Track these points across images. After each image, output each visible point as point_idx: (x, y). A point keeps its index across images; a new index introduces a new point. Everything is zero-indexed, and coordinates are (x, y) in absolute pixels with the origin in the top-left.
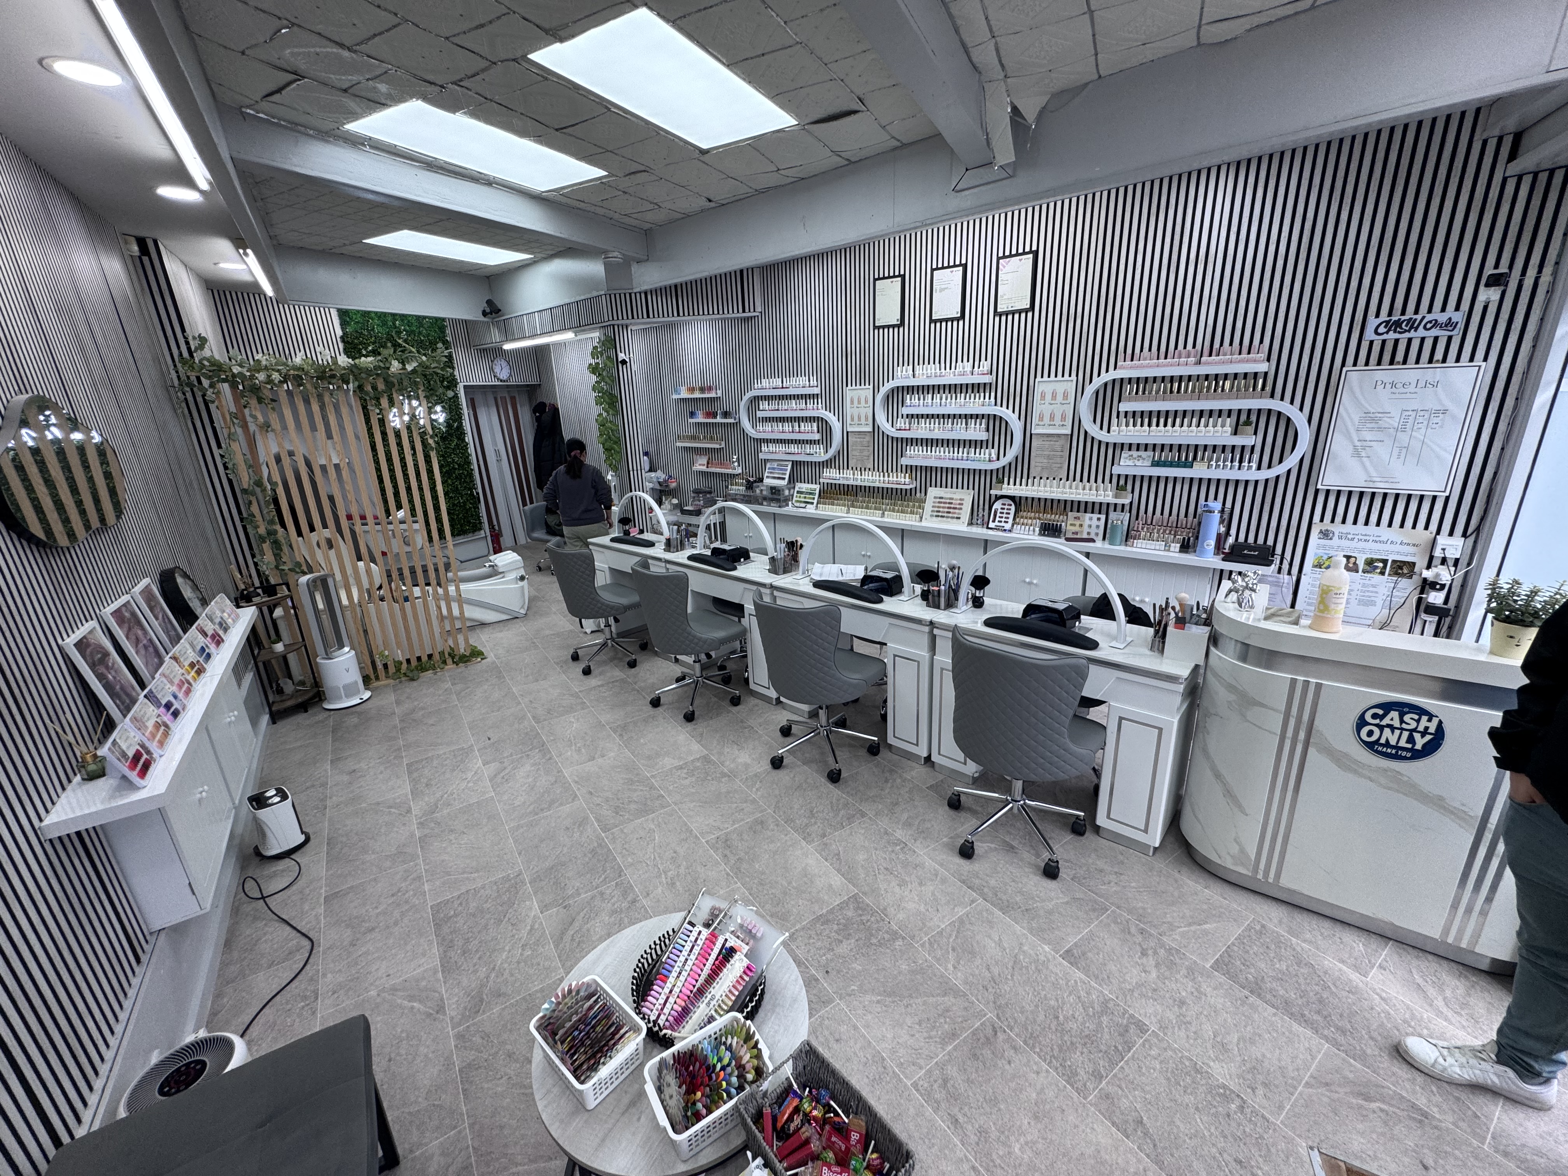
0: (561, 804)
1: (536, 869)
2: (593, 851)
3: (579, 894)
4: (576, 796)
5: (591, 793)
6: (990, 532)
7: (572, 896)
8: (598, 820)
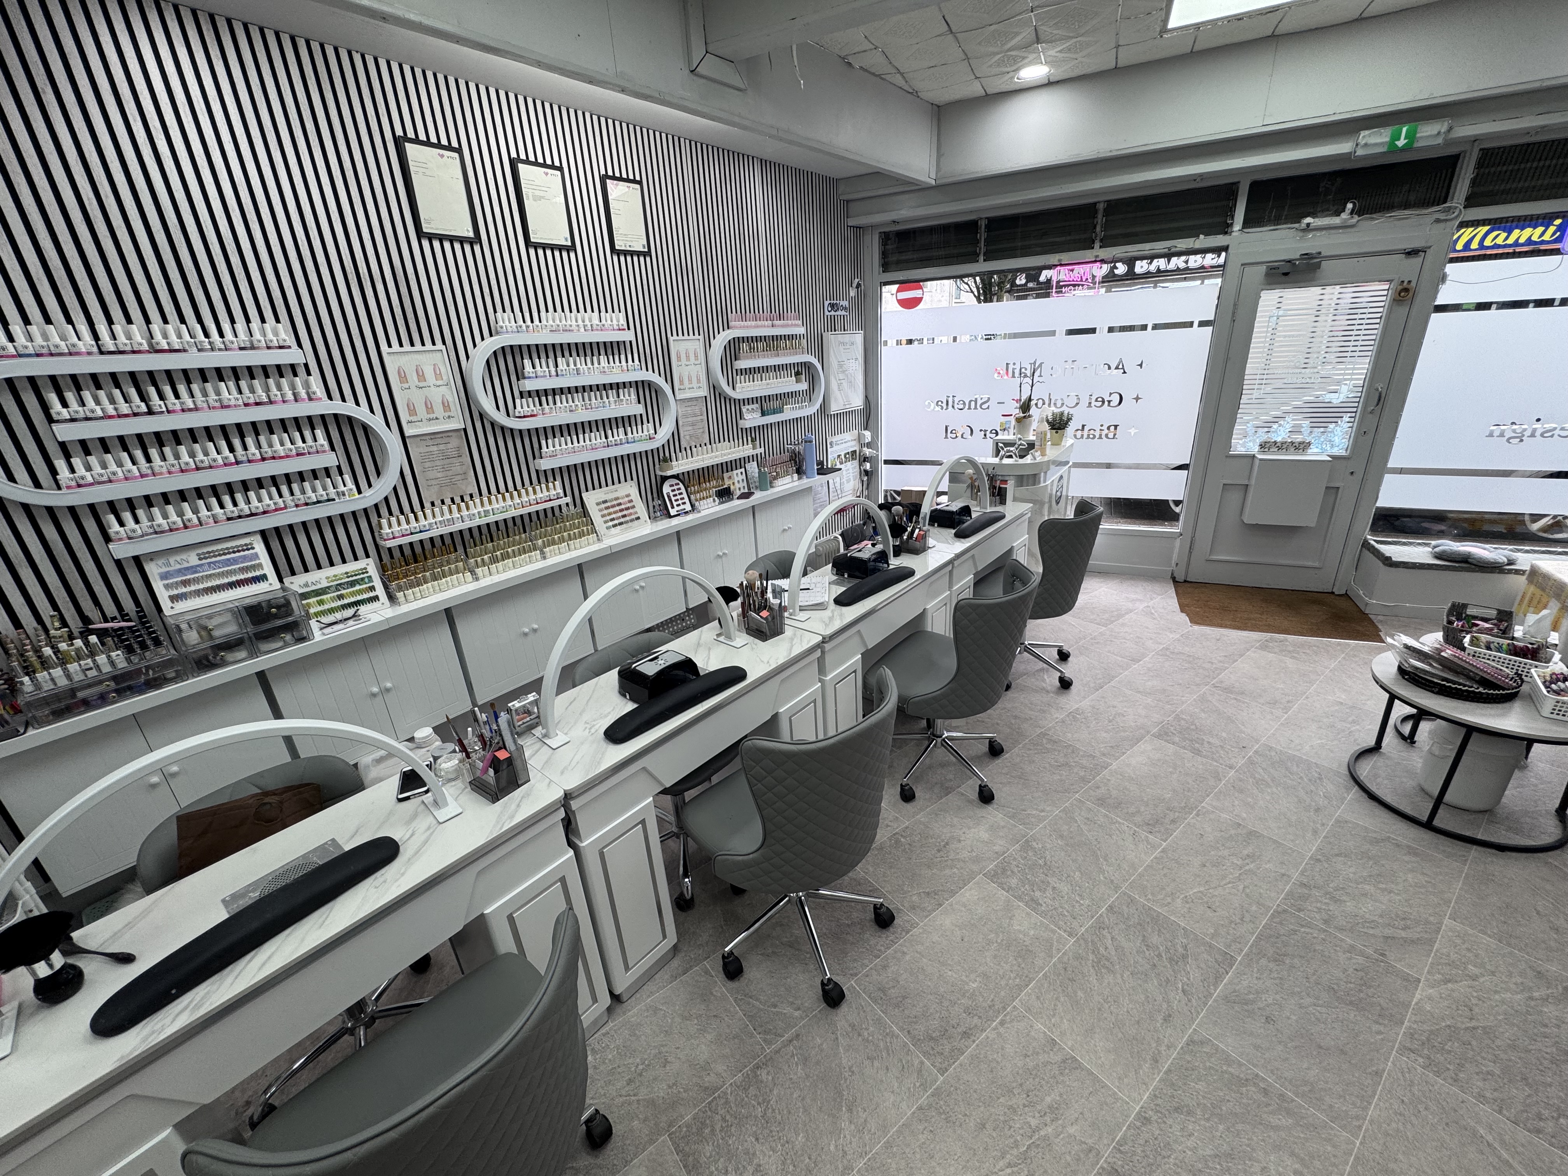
0: (1228, 1061)
1: (1375, 1027)
2: (1278, 959)
3: (1352, 946)
4: (1191, 1042)
5: (1167, 1019)
6: (675, 522)
7: (1362, 954)
8: (1218, 978)
